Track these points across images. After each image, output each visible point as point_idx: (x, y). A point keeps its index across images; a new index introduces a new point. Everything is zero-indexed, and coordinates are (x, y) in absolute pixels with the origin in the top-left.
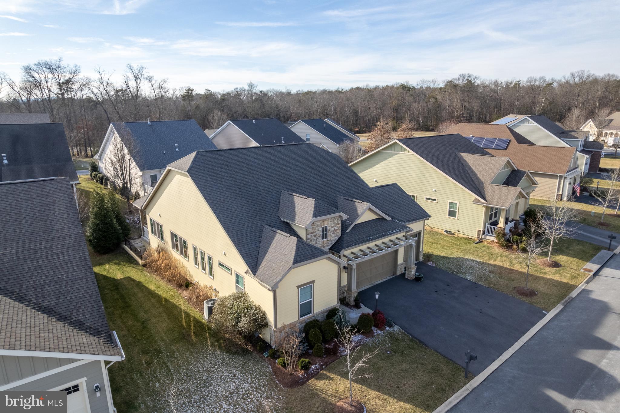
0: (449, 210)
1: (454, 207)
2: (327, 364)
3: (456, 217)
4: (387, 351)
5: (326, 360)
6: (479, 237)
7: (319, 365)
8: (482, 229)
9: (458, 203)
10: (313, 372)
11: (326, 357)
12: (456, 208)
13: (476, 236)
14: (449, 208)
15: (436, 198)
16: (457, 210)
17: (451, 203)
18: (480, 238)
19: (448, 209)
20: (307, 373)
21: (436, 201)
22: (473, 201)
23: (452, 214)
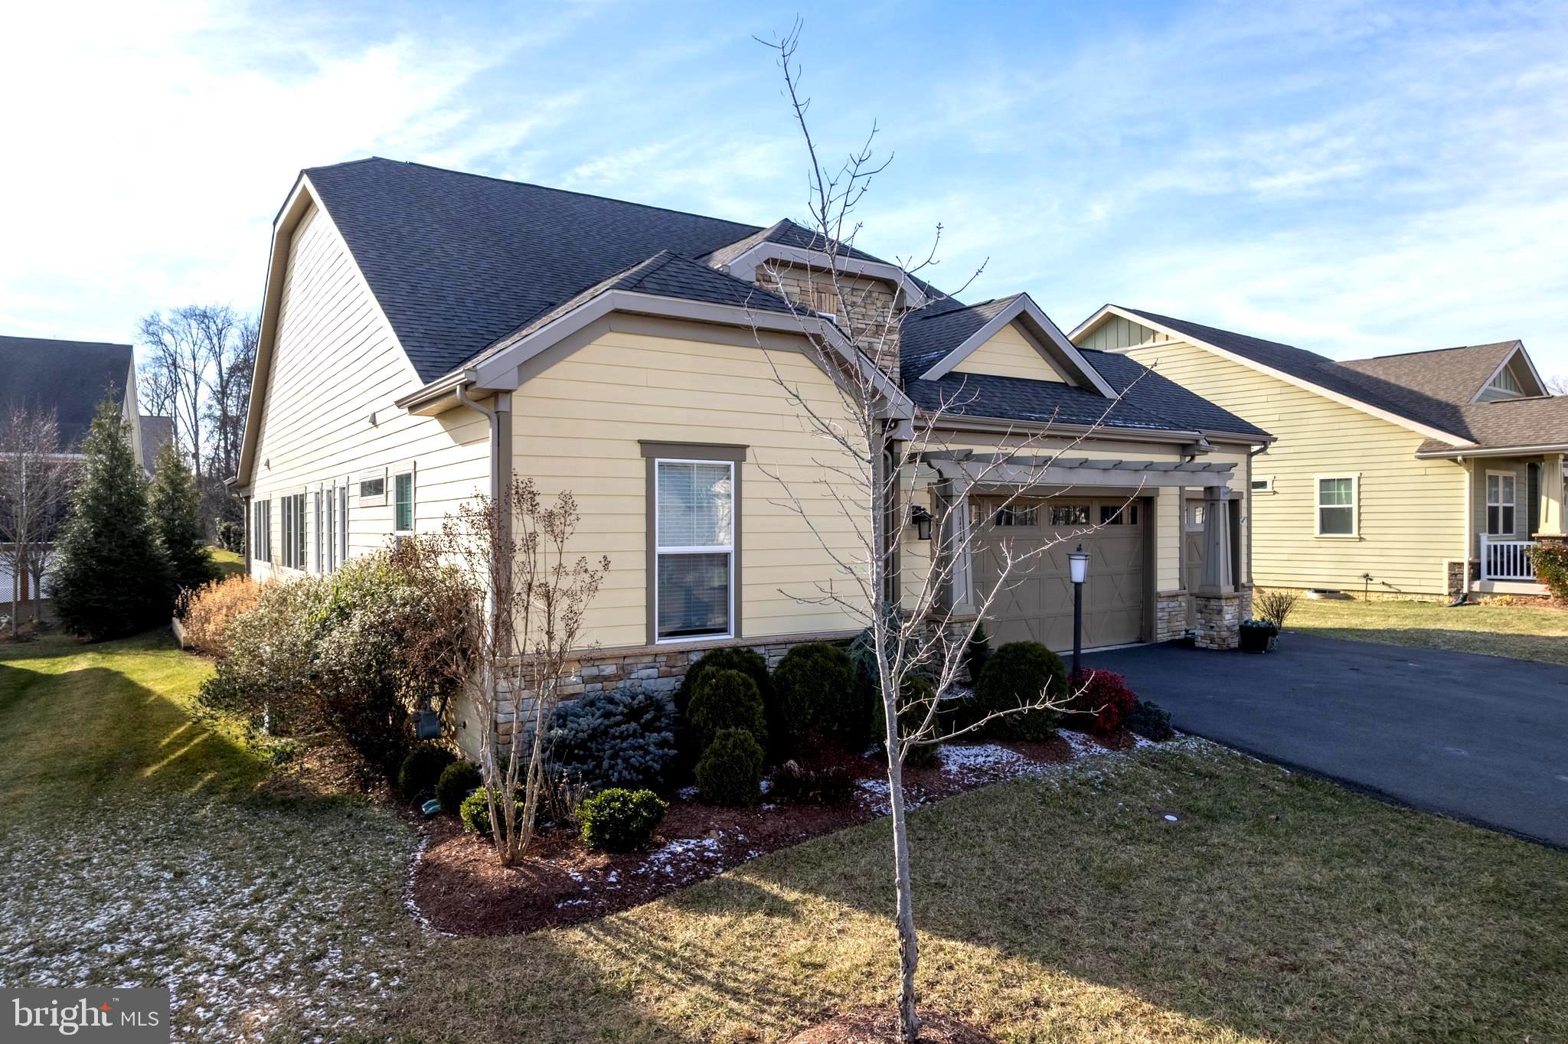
0: (1322, 509)
1: (1339, 495)
2: (772, 842)
3: (1350, 531)
4: (1161, 814)
5: (769, 826)
6: (1458, 592)
7: (722, 841)
8: (1465, 558)
9: (1354, 476)
10: (668, 869)
11: (779, 812)
12: (1349, 497)
13: (1445, 590)
14: (1321, 503)
15: (1268, 479)
16: (1354, 506)
17: (1324, 483)
18: (1465, 590)
19: (1317, 507)
20: (626, 871)
21: (1269, 488)
22: (1416, 449)
23: (1334, 521)
